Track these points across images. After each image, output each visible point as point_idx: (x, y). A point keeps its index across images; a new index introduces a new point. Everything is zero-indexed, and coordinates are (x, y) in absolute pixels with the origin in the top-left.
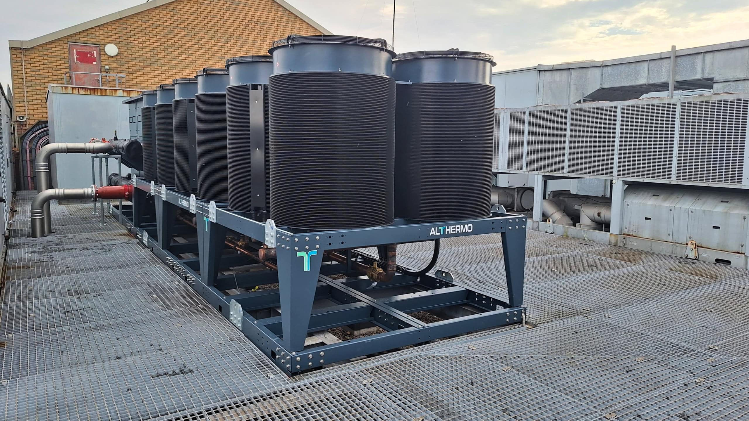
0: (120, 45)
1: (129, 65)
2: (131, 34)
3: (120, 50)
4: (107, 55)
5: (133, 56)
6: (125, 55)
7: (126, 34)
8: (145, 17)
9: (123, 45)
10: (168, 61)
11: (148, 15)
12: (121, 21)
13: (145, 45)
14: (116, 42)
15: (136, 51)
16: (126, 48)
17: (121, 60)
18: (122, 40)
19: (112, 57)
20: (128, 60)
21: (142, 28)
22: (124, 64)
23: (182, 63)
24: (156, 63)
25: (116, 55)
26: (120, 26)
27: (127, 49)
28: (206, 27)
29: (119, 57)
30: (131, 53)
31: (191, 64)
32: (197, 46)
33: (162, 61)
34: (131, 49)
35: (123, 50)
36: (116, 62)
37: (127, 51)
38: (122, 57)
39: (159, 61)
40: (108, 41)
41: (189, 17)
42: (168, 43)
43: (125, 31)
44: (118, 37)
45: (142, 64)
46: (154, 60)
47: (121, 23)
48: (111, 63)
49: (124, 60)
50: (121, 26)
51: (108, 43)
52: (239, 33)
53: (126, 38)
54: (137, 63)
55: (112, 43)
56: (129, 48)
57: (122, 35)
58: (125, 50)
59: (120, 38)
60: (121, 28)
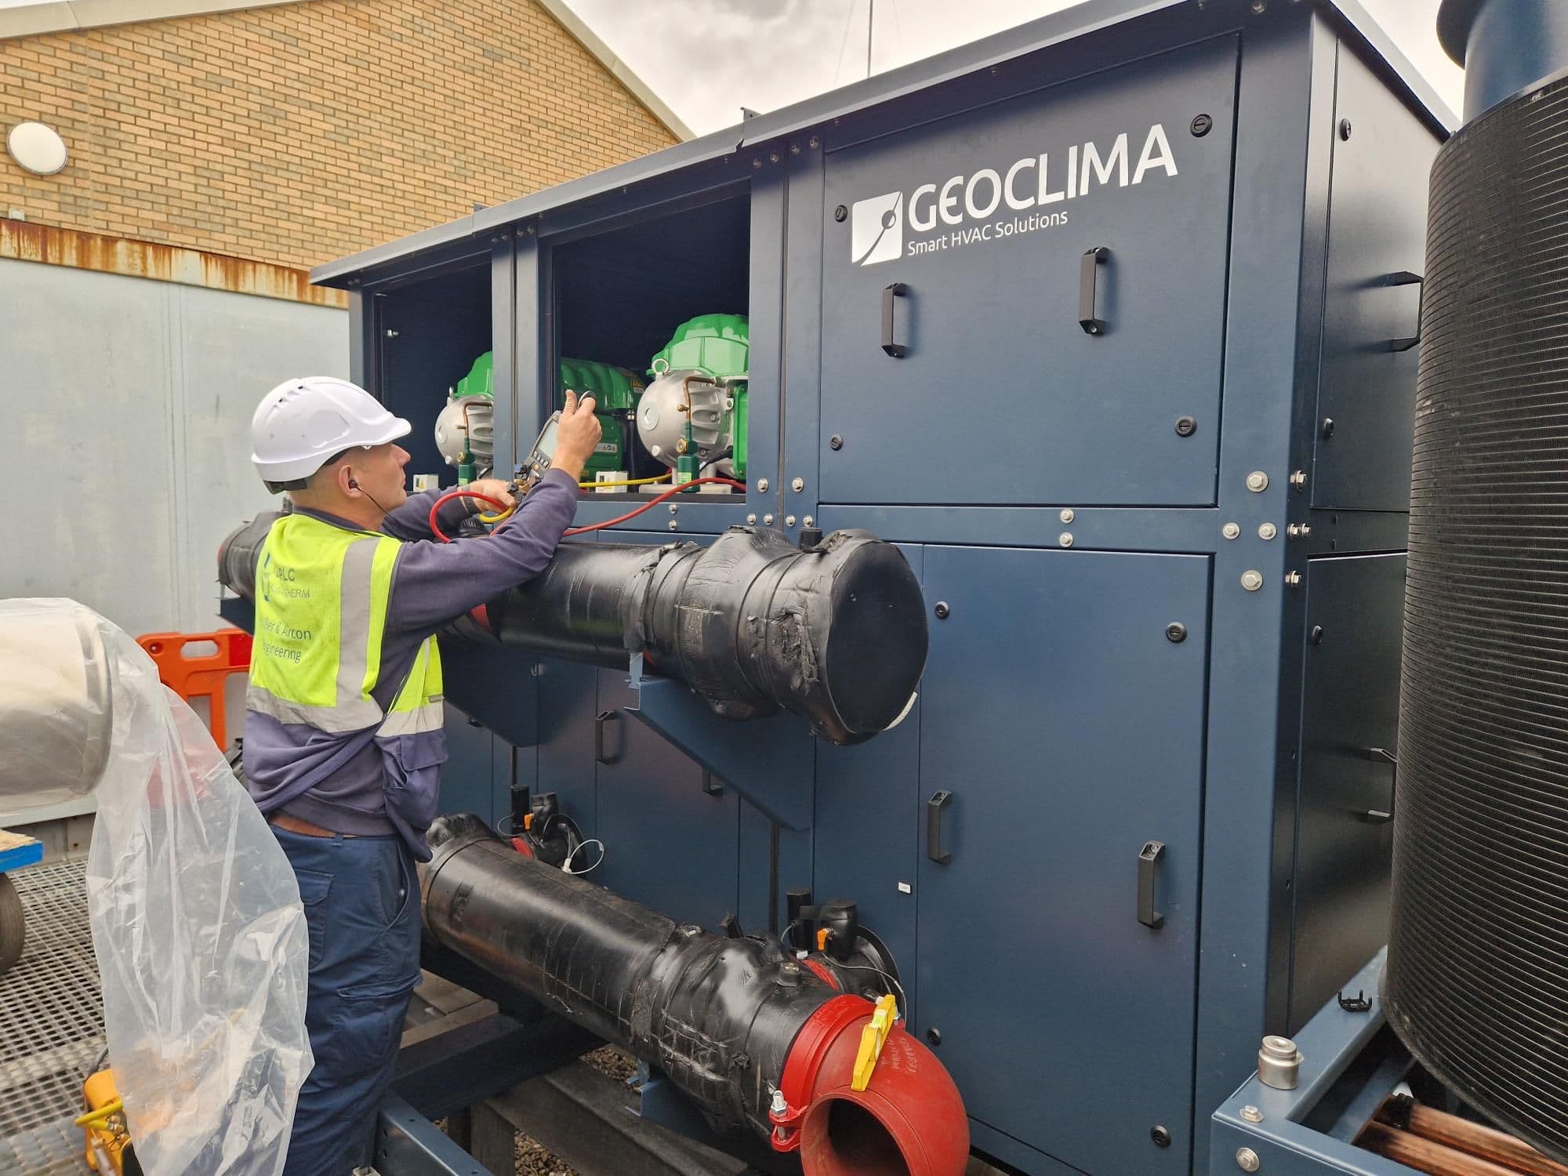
0: (74, 134)
1: (112, 217)
2: (119, 98)
3: (73, 153)
4: (18, 165)
5: (126, 183)
6: (94, 176)
7: (99, 93)
8: (180, 42)
9: (87, 137)
10: (262, 220)
11: (192, 36)
12: (82, 41)
13: (177, 149)
14: (57, 121)
15: (138, 167)
16: (99, 150)
17: (77, 192)
18: (85, 117)
19: (41, 177)
20: (105, 198)
21: (164, 82)
22: (90, 212)
23: (313, 230)
24: (217, 219)
25: (59, 173)
26: (74, 58)
27: (105, 155)
28: (398, 116)
29: (69, 181)
30: (119, 172)
31: (346, 237)
32: (368, 178)
33: (239, 215)
34: (120, 154)
35: (85, 156)
36: (56, 197)
37: (105, 160)
38: (80, 183)
39: (229, 213)
40: (22, 113)
41: (340, 70)
42: (263, 152)
43: (99, 83)
44: (68, 104)
45: (163, 218)
46: (210, 209)
47: (80, 50)
48: (33, 202)
49: (88, 194)
50: (81, 59)
51: (24, 119)
52: (502, 154)
53: (100, 112)
54: (143, 214)
55: (40, 121)
56: (111, 152)
57: (84, 98)
58: (94, 158)
59: (77, 106)
60: (82, 69)
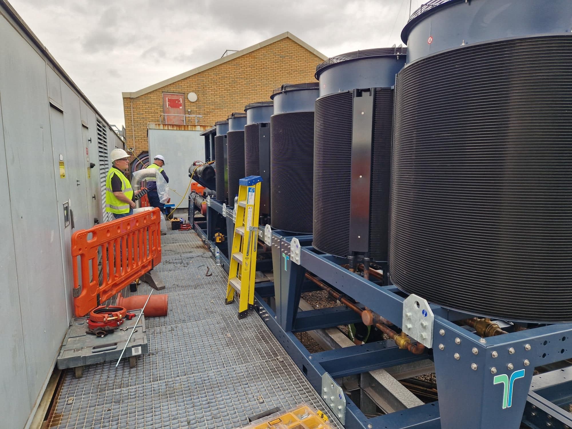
0: (199, 93)
1: (205, 108)
2: (206, 84)
3: (198, 97)
4: (189, 101)
5: (208, 101)
6: (202, 101)
7: (203, 84)
8: (217, 71)
9: (201, 93)
11: (219, 69)
12: (200, 74)
13: (216, 93)
14: (196, 91)
15: (210, 98)
16: (203, 95)
17: (199, 104)
18: (200, 90)
19: (193, 103)
20: (204, 105)
21: (214, 80)
22: (201, 108)
24: (224, 106)
25: (196, 101)
26: (198, 78)
27: (204, 96)
28: (260, 76)
29: (198, 103)
30: (206, 99)
32: (254, 92)
33: (228, 104)
34: (206, 96)
35: (200, 97)
36: (196, 106)
37: (204, 97)
38: (200, 102)
39: (226, 104)
40: (190, 91)
41: (249, 69)
42: (232, 90)
43: (202, 82)
44: (197, 87)
45: (214, 107)
46: (222, 104)
47: (199, 76)
48: (192, 108)
49: (201, 105)
50: (199, 78)
51: (190, 92)
52: (285, 80)
53: (203, 88)
54: (210, 107)
55: (193, 92)
56: (205, 96)
57: (200, 86)
58: (202, 97)
59: (199, 88)
60: (200, 80)
